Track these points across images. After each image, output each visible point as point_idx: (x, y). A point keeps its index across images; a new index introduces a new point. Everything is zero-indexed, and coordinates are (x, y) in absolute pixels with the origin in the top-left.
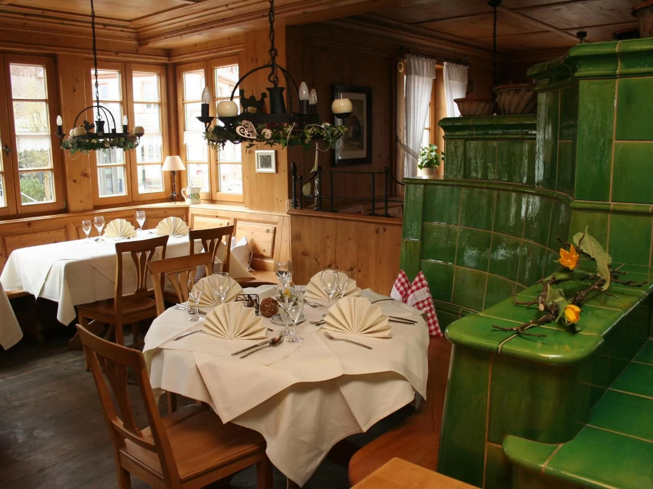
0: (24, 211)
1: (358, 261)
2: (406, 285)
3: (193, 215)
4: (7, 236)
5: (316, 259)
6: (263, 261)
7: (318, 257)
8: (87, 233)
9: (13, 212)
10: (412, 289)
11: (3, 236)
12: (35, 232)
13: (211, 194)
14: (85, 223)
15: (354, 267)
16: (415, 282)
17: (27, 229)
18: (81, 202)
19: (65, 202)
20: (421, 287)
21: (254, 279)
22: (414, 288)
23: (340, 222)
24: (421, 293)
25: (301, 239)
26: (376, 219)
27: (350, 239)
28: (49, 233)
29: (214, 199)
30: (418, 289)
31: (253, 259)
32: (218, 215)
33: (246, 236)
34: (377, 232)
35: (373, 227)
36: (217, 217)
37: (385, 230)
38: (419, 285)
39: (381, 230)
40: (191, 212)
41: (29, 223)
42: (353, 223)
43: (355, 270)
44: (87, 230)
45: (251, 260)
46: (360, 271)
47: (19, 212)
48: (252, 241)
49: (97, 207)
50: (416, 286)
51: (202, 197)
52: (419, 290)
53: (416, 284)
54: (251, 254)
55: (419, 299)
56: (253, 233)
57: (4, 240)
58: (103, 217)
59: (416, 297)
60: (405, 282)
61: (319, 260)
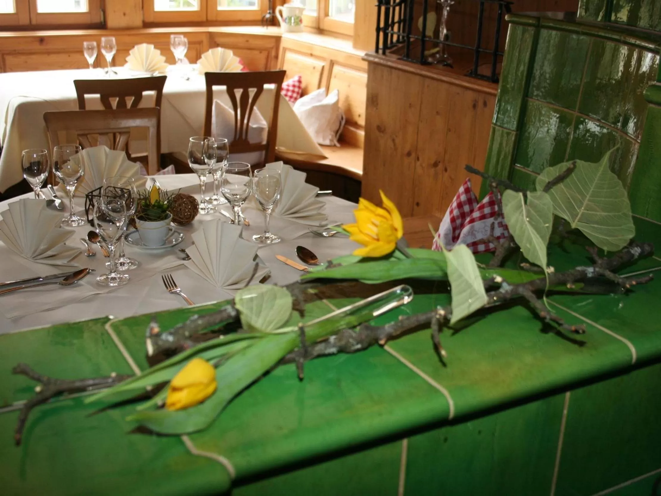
0: (41, 21)
1: (445, 152)
2: (467, 208)
3: (285, 49)
4: (9, 54)
5: (393, 140)
6: (356, 132)
7: (396, 136)
8: (91, 60)
9: (24, 20)
10: (472, 216)
11: (3, 55)
12: (49, 53)
13: (318, 20)
14: (88, 45)
15: (439, 162)
16: (482, 204)
17: (37, 47)
18: (124, 14)
19: (102, 13)
20: (489, 216)
21: (325, 158)
22: (476, 214)
23: (428, 82)
24: (486, 226)
25: (377, 104)
26: (474, 84)
27: (438, 113)
28: (69, 56)
29: (322, 27)
30: (483, 217)
31: (344, 127)
32: (314, 53)
33: (338, 91)
34: (474, 106)
35: (470, 96)
36: (311, 55)
37: (485, 104)
38: (487, 210)
39: (480, 104)
40: (283, 44)
41: (42, 40)
42: (445, 86)
43: (440, 166)
44: (91, 56)
45: (342, 127)
46: (446, 170)
47: (34, 22)
48: (347, 99)
49: (147, 25)
50: (481, 213)
51: (305, 22)
52: (482, 221)
53: (482, 208)
54: (342, 118)
55: (479, 236)
56: (349, 86)
57: (4, 60)
58: (114, 39)
59: (474, 232)
60: (464, 202)
61: (397, 141)
